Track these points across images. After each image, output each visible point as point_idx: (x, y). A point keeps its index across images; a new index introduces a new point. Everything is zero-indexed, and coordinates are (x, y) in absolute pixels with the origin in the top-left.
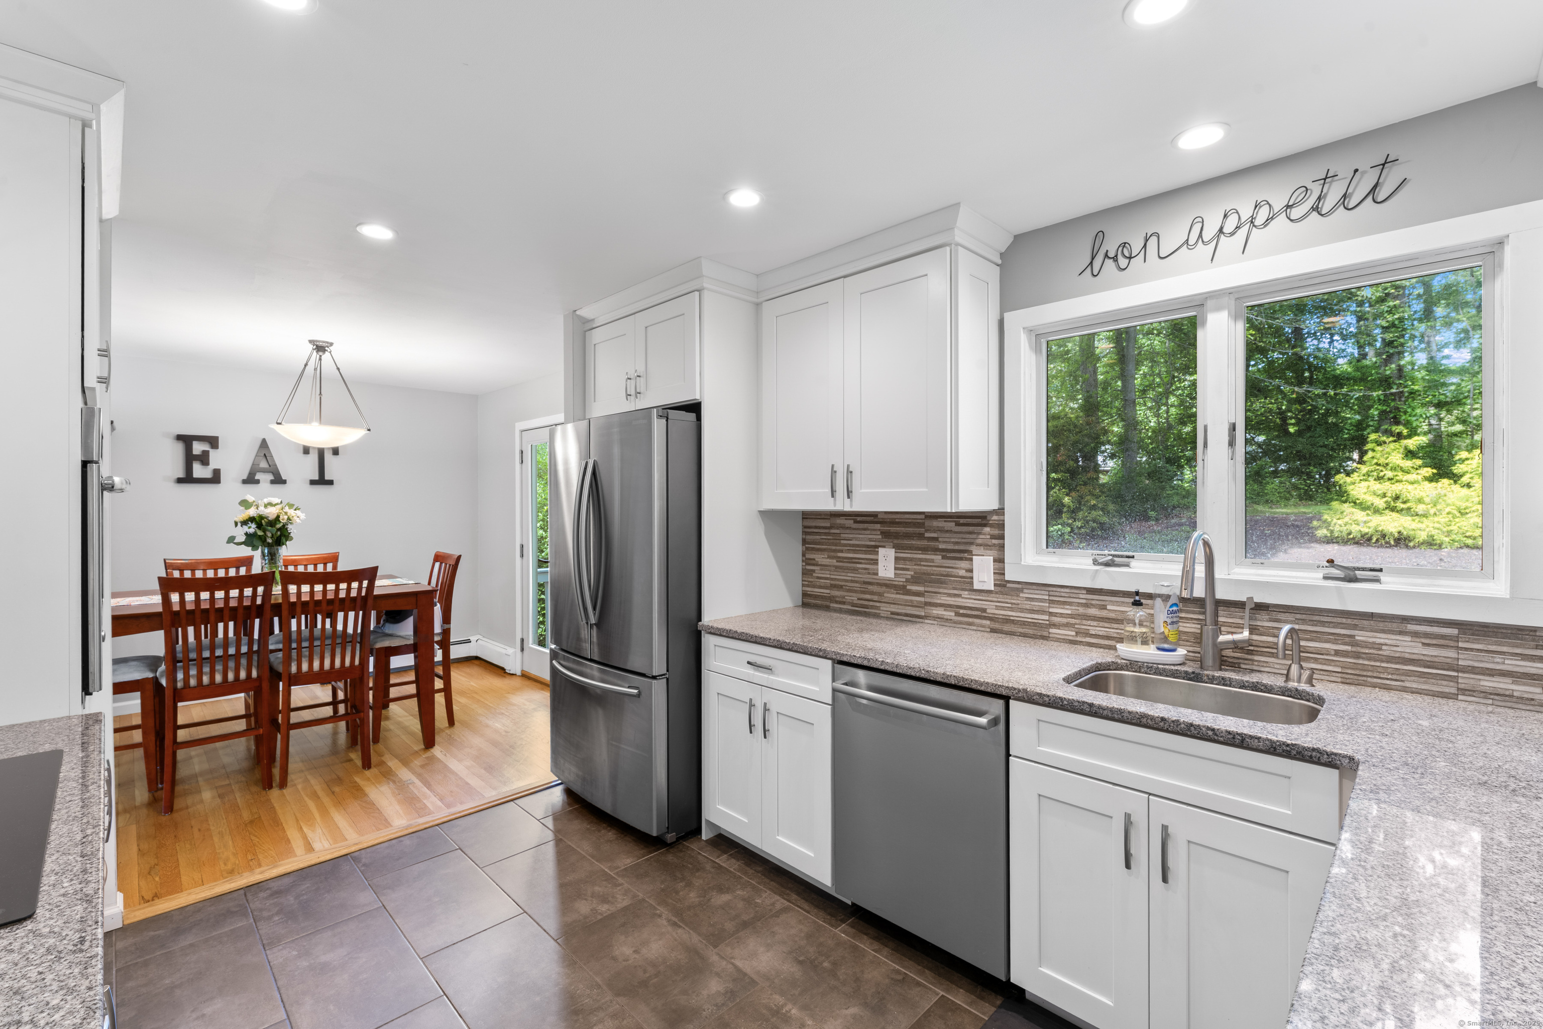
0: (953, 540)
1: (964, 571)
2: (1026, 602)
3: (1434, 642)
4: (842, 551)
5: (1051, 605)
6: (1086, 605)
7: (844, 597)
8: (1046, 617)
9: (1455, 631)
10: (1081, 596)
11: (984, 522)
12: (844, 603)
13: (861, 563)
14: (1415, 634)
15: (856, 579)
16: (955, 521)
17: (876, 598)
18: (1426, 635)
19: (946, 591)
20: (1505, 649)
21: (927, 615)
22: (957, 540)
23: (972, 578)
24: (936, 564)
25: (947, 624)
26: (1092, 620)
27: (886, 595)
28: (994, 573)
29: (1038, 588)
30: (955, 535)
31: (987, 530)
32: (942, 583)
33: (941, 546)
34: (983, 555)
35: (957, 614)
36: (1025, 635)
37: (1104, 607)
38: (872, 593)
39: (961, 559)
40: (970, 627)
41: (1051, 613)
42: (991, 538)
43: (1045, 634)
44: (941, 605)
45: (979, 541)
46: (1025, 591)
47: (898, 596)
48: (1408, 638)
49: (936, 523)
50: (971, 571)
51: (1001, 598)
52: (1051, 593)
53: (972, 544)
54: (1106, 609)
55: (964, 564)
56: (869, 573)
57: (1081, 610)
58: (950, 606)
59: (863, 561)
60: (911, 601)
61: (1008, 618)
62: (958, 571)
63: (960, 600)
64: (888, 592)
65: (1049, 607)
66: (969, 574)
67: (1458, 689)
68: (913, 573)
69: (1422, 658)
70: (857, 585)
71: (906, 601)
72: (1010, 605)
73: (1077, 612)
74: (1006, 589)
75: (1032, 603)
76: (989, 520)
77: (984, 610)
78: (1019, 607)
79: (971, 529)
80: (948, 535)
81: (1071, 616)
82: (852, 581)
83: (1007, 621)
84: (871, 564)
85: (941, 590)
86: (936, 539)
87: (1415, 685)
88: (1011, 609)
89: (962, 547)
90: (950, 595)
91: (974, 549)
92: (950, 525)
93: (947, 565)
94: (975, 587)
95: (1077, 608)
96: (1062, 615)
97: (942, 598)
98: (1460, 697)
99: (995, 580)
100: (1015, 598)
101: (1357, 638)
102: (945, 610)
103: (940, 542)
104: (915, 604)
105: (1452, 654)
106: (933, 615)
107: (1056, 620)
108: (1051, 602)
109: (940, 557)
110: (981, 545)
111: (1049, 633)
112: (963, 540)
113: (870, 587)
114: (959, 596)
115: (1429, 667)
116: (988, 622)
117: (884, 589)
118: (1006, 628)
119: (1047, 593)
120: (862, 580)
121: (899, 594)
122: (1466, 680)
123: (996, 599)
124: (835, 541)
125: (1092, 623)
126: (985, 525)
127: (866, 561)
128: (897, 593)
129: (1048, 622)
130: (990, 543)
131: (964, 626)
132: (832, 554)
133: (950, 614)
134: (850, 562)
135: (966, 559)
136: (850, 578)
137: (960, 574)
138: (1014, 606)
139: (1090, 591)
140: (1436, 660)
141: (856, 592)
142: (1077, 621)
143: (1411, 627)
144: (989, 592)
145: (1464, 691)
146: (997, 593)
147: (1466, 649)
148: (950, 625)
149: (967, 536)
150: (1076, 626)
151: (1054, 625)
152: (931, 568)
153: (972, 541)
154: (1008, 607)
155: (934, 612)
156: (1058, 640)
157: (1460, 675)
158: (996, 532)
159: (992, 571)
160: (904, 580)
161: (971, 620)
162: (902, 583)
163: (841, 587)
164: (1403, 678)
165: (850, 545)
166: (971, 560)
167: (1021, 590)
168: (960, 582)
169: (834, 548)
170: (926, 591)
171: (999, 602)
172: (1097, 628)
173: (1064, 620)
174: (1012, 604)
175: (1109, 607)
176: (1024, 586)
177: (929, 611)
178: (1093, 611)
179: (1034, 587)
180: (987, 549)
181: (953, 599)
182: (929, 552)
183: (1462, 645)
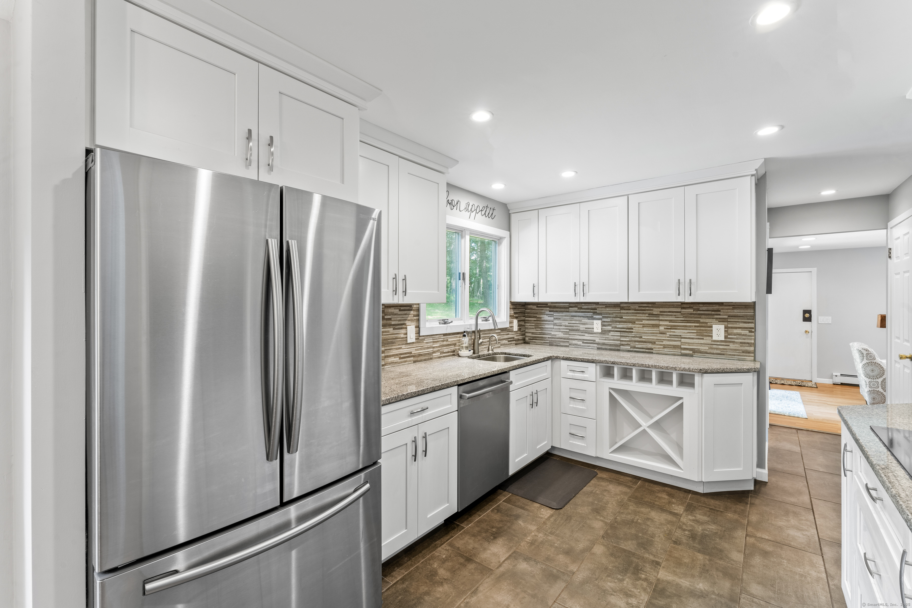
0: (398, 319)
1: (403, 335)
2: (426, 345)
5: (434, 344)
6: (443, 341)
8: (432, 350)
9: (500, 331)
10: (442, 337)
11: (411, 308)
16: (399, 309)
19: (395, 347)
21: (386, 363)
22: (400, 319)
23: (407, 338)
24: (390, 333)
25: (396, 365)
26: (445, 346)
28: (415, 333)
29: (430, 337)
30: (399, 316)
31: (412, 312)
32: (393, 343)
33: (393, 323)
34: (411, 325)
35: (400, 358)
36: (425, 360)
37: (447, 341)
39: (401, 328)
41: (433, 347)
42: (414, 316)
43: (432, 357)
44: (393, 356)
45: (409, 318)
46: (426, 339)
49: (391, 310)
50: (406, 334)
51: (417, 345)
52: (434, 338)
53: (406, 320)
54: (448, 341)
55: (403, 331)
57: (442, 343)
58: (397, 355)
61: (419, 354)
62: (400, 335)
63: (401, 350)
65: (433, 345)
66: (405, 336)
72: (420, 348)
73: (440, 345)
74: (419, 340)
75: (428, 344)
76: (413, 308)
77: (411, 353)
78: (424, 347)
79: (406, 312)
80: (396, 316)
81: (439, 347)
83: (420, 355)
85: (393, 347)
86: (390, 319)
88: (421, 349)
89: (402, 322)
90: (397, 349)
91: (408, 323)
92: (397, 311)
93: (396, 333)
94: (408, 342)
95: (441, 343)
96: (436, 347)
97: (393, 351)
99: (416, 336)
100: (422, 343)
102: (395, 358)
103: (392, 321)
105: (500, 336)
106: (389, 362)
107: (435, 350)
108: (434, 342)
109: (392, 329)
110: (409, 320)
111: (433, 356)
112: (403, 319)
114: (401, 348)
116: (412, 358)
118: (419, 359)
119: (432, 339)
123: (415, 346)
125: (445, 348)
126: (411, 310)
129: (432, 352)
130: (413, 319)
131: (403, 364)
133: (397, 359)
135: (404, 328)
137: (402, 337)
138: (422, 347)
139: (445, 335)
142: (440, 348)
144: (413, 343)
146: (416, 343)
148: (397, 365)
149: (404, 316)
150: (440, 350)
151: (434, 352)
152: (388, 336)
153: (406, 318)
154: (420, 349)
155: (390, 360)
156: (435, 358)
157: (501, 341)
158: (415, 313)
159: (415, 332)
161: (406, 359)
166: (406, 328)
167: (424, 340)
168: (401, 341)
170: (385, 350)
171: (416, 347)
172: (446, 349)
173: (437, 349)
174: (421, 347)
175: (449, 340)
176: (425, 337)
177: (387, 361)
178: (445, 343)
179: (428, 337)
180: (412, 322)
181: (398, 351)
182: (387, 327)
183: (501, 334)
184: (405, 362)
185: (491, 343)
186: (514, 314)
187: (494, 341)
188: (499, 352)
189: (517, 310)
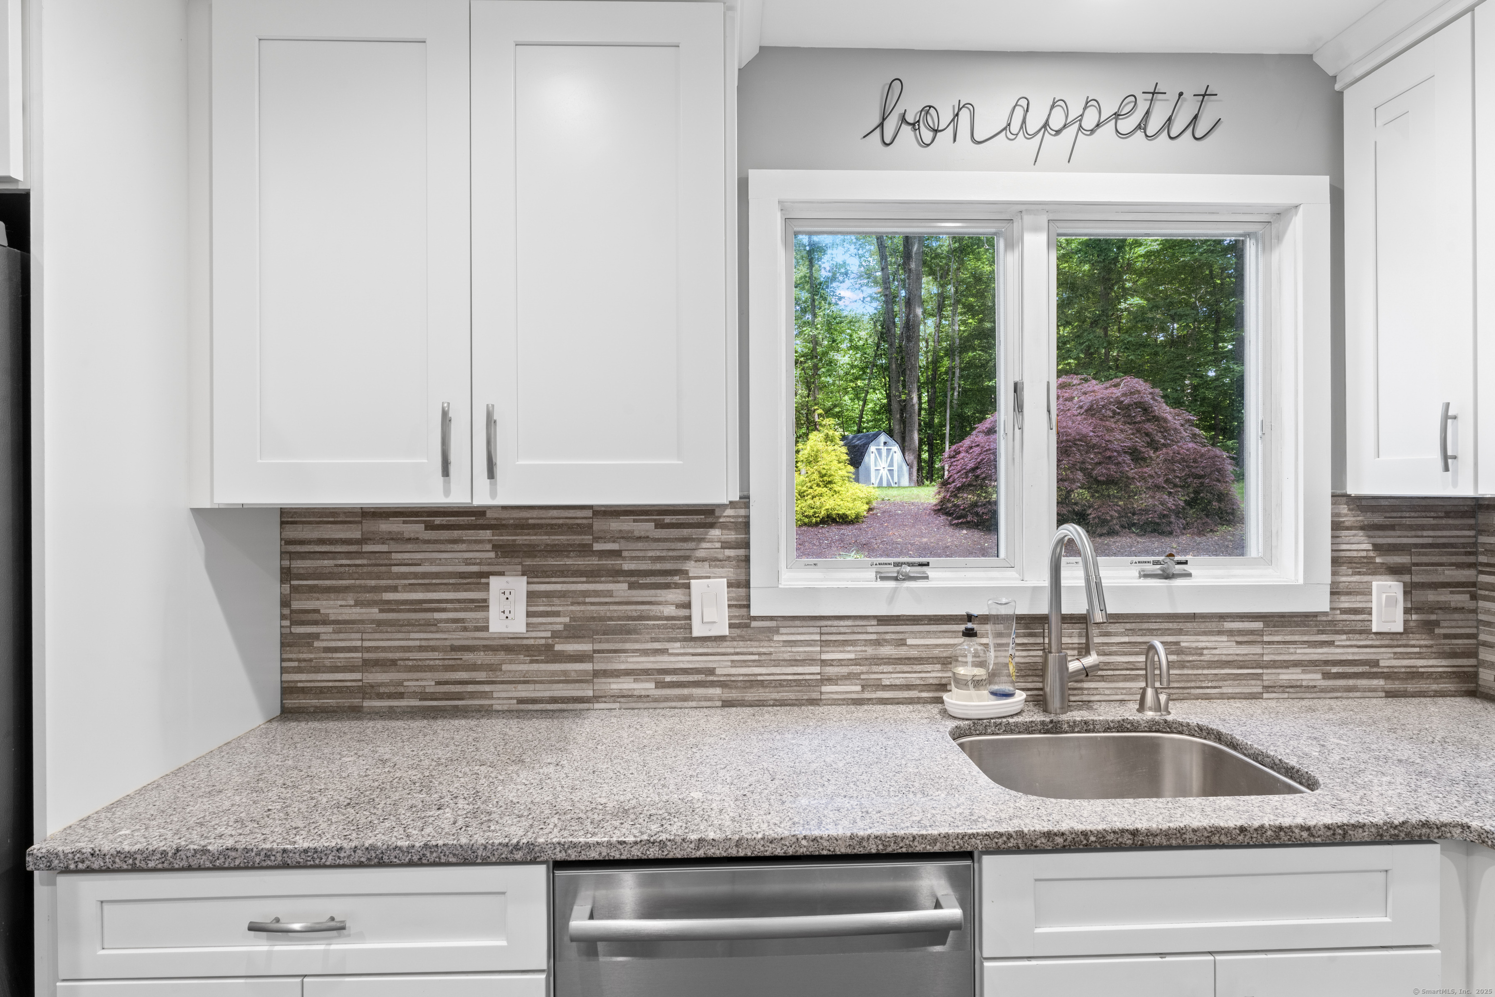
0: (650, 554)
1: (673, 608)
2: (783, 649)
3: (1245, 639)
4: (395, 589)
5: (824, 649)
6: (878, 643)
7: (400, 683)
8: (817, 669)
9: (1258, 625)
10: (870, 629)
11: (710, 520)
12: (401, 696)
13: (444, 610)
14: (1231, 633)
15: (432, 643)
16: (655, 520)
17: (481, 676)
18: (1240, 632)
19: (637, 646)
20: (1296, 638)
21: (597, 694)
22: (658, 554)
23: (689, 618)
24: (617, 600)
25: (640, 705)
26: (885, 664)
27: (504, 667)
28: (729, 606)
29: (804, 623)
30: (655, 545)
31: (715, 533)
32: (629, 632)
33: (627, 566)
34: (709, 577)
35: (660, 685)
36: (782, 703)
37: (902, 643)
38: (474, 667)
39: (667, 586)
40: (686, 704)
41: (823, 661)
42: (722, 548)
43: (815, 695)
44: (628, 673)
45: (701, 554)
46: (782, 630)
47: (535, 667)
48: (1225, 638)
49: (615, 525)
50: (688, 605)
51: (741, 647)
52: (824, 630)
53: (687, 558)
54: (905, 645)
55: (675, 595)
56: (465, 629)
57: (870, 651)
58: (646, 672)
59: (449, 606)
60: (565, 673)
61: (753, 678)
62: (661, 607)
63: (665, 658)
64: (511, 662)
65: (821, 652)
66: (683, 612)
67: (1264, 687)
68: (567, 620)
69: (1236, 658)
70: (436, 655)
71: (553, 673)
72: (756, 657)
73: (863, 655)
74: (750, 631)
75: (794, 649)
76: (719, 517)
77: (711, 671)
78: (773, 657)
79: (686, 532)
80: (640, 545)
81: (855, 662)
82: (421, 649)
83: (753, 683)
84: (471, 610)
85: (628, 646)
86: (617, 554)
87: (1230, 690)
88: (759, 663)
89: (668, 566)
90: (645, 652)
91: (691, 567)
92: (646, 527)
93: (640, 599)
94: (696, 633)
95: (864, 648)
96: (840, 662)
97: (630, 660)
98: (1265, 696)
99: (730, 618)
100: (766, 643)
101: (1183, 644)
102: (635, 681)
103: (624, 558)
104: (574, 676)
105: (1257, 649)
106: (612, 693)
107: (831, 671)
108: (824, 643)
109: (625, 586)
110: (704, 560)
111: (821, 693)
112: (671, 554)
113: (468, 657)
114: (664, 652)
115: (1241, 668)
116: (718, 691)
117: (501, 656)
118: (751, 695)
119: (818, 630)
120: (448, 643)
121: (537, 662)
122: (1270, 676)
123: (732, 650)
124: (376, 569)
125: (886, 668)
126: (712, 526)
127: (457, 606)
128: (532, 662)
129: (819, 677)
130: (720, 556)
131: (673, 704)
132: (369, 596)
133: (647, 687)
134: (415, 611)
135: (677, 586)
136: (417, 643)
137: (666, 614)
138: (763, 657)
139: (883, 620)
140: (1247, 658)
141: (431, 669)
142: (864, 669)
143: (1229, 625)
144: (721, 638)
145: (1267, 688)
146: (733, 639)
147: (1269, 643)
148: (647, 705)
149: (679, 545)
150: (863, 677)
151: (829, 680)
152: (606, 607)
153: (688, 553)
154: (754, 661)
155: (614, 686)
156: (835, 702)
157: (1265, 671)
158: (732, 536)
159: (726, 603)
160: (549, 634)
161: (686, 691)
162: (543, 642)
163: (393, 662)
164: (1220, 684)
165: (416, 575)
166: (688, 586)
167: (776, 630)
168: (665, 627)
169: (373, 583)
170: (595, 651)
171: (737, 654)
172: (893, 676)
173: (844, 670)
174: (759, 654)
175: (909, 642)
176: (780, 623)
177: (604, 687)
178: (887, 651)
179: (798, 623)
180: (716, 566)
181: (652, 659)
182: (603, 579)
183: (1266, 639)
184: (685, 698)
185: (1171, 672)
186: (1371, 554)
187: (1209, 668)
188: (1188, 725)
189: (1398, 533)
